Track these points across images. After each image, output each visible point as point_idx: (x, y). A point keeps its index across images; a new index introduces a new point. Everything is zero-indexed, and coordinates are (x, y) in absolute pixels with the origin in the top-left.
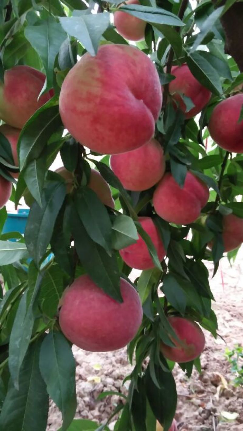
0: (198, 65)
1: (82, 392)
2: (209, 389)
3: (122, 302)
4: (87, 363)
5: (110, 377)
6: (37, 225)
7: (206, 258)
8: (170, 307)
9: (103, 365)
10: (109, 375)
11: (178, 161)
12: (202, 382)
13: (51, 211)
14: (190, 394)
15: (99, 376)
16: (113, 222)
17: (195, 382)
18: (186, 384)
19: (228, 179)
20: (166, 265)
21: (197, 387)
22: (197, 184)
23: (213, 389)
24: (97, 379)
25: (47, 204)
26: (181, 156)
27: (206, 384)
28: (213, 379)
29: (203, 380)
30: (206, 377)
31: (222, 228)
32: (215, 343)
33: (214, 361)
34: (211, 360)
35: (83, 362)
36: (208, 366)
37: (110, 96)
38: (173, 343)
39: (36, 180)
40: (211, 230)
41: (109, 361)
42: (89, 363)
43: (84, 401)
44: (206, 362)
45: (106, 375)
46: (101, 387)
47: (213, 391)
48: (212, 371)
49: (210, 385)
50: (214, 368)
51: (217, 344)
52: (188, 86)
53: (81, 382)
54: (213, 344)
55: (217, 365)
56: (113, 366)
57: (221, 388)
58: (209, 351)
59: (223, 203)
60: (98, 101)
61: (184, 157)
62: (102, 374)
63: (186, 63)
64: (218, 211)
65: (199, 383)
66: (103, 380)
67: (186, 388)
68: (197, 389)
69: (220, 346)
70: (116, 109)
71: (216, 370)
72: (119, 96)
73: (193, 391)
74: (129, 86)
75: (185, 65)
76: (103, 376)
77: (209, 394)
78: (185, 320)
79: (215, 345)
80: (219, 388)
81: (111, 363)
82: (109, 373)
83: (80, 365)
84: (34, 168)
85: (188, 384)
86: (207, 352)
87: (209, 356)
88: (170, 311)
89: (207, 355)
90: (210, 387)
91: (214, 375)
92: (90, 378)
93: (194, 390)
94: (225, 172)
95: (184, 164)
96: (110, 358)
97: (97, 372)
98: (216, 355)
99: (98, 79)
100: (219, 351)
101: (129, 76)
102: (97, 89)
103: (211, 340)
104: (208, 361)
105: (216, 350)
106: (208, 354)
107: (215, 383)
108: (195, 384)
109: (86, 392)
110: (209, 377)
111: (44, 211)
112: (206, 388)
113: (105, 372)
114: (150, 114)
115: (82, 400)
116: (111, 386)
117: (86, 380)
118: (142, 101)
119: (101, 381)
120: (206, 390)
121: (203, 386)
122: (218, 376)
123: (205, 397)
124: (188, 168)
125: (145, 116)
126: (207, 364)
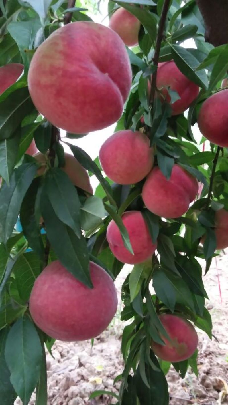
0: (184, 59)
1: (83, 392)
2: (211, 394)
3: (92, 287)
4: (91, 363)
5: (112, 379)
6: (6, 205)
7: (199, 256)
8: (162, 305)
9: (106, 366)
10: (111, 377)
11: (165, 154)
12: (204, 387)
13: (20, 191)
14: (191, 399)
15: (101, 377)
16: (83, 203)
17: (196, 387)
18: (188, 388)
19: (220, 176)
20: (158, 260)
21: (199, 391)
22: (185, 176)
23: (215, 394)
24: (99, 380)
25: (16, 184)
26: (168, 149)
27: (207, 389)
28: (215, 384)
29: (205, 384)
30: (208, 381)
31: (214, 224)
32: (219, 348)
33: (217, 367)
34: (214, 365)
35: (87, 363)
36: (211, 370)
37: (73, 68)
38: (163, 341)
39: (6, 159)
40: (203, 225)
41: (112, 363)
42: (93, 364)
43: (85, 402)
44: (209, 367)
45: (108, 376)
46: (102, 388)
47: (215, 396)
48: (215, 376)
49: (213, 390)
50: (217, 373)
51: (221, 349)
52: (175, 80)
53: (83, 382)
54: (217, 349)
55: (220, 370)
56: (116, 368)
57: (224, 394)
58: (213, 356)
59: (216, 199)
60: (60, 73)
61: (171, 151)
62: (104, 375)
63: (173, 60)
64: (210, 208)
65: (201, 387)
66: (104, 381)
67: (187, 392)
68: (198, 393)
69: (224, 351)
70: (79, 81)
71: (219, 375)
72: (82, 68)
73: (195, 396)
74: (93, 59)
75: (172, 61)
76: (105, 377)
77: (211, 399)
78: (177, 318)
79: (219, 350)
80: (221, 394)
81: (114, 365)
82: (111, 375)
83: (84, 366)
84: (5, 148)
85: (190, 388)
86: (210, 356)
87: (212, 361)
88: (162, 309)
89: (211, 360)
90: (212, 392)
91: (216, 380)
92: (92, 379)
93: (195, 394)
94: (217, 169)
95: (171, 157)
96: (113, 360)
97: (99, 373)
98: (220, 360)
99: (61, 52)
100: (223, 356)
101: (92, 48)
102: (59, 62)
103: (215, 345)
104: (211, 366)
105: (220, 355)
106: (211, 358)
107: (217, 388)
108: (197, 388)
109: (87, 393)
110: (211, 382)
111: (13, 191)
112: (208, 392)
113: (107, 374)
114: (116, 89)
115: (82, 400)
116: (112, 387)
117: (88, 381)
118: (107, 74)
119: (103, 382)
120: (208, 395)
121: (205, 391)
122: (220, 381)
123: (207, 402)
124: (176, 161)
125: (109, 89)
126: (210, 369)
